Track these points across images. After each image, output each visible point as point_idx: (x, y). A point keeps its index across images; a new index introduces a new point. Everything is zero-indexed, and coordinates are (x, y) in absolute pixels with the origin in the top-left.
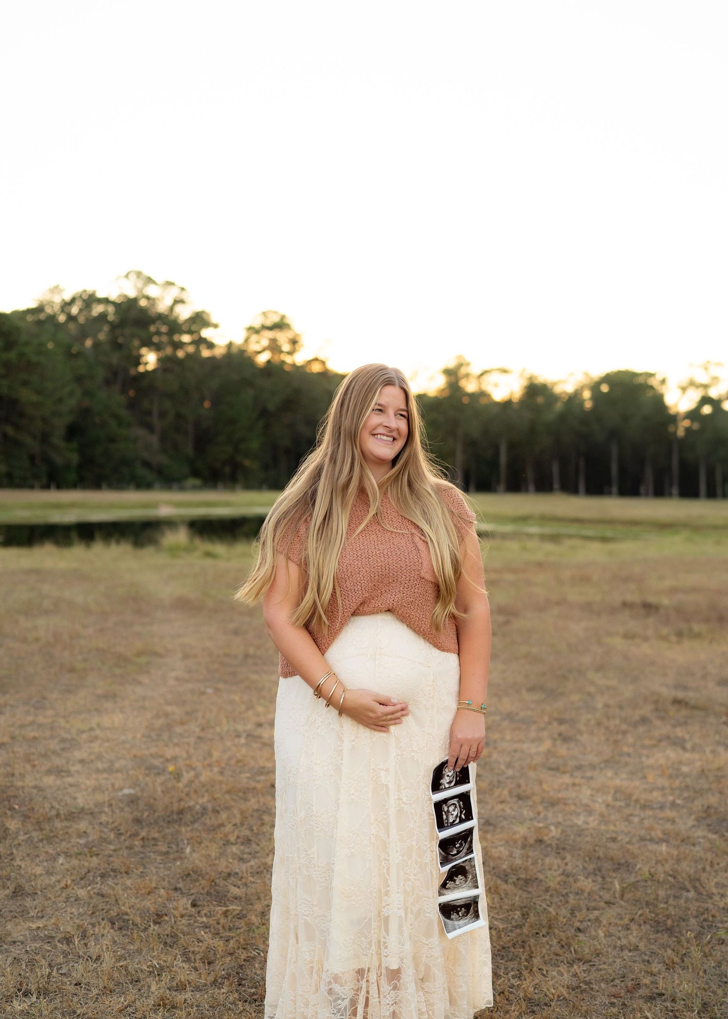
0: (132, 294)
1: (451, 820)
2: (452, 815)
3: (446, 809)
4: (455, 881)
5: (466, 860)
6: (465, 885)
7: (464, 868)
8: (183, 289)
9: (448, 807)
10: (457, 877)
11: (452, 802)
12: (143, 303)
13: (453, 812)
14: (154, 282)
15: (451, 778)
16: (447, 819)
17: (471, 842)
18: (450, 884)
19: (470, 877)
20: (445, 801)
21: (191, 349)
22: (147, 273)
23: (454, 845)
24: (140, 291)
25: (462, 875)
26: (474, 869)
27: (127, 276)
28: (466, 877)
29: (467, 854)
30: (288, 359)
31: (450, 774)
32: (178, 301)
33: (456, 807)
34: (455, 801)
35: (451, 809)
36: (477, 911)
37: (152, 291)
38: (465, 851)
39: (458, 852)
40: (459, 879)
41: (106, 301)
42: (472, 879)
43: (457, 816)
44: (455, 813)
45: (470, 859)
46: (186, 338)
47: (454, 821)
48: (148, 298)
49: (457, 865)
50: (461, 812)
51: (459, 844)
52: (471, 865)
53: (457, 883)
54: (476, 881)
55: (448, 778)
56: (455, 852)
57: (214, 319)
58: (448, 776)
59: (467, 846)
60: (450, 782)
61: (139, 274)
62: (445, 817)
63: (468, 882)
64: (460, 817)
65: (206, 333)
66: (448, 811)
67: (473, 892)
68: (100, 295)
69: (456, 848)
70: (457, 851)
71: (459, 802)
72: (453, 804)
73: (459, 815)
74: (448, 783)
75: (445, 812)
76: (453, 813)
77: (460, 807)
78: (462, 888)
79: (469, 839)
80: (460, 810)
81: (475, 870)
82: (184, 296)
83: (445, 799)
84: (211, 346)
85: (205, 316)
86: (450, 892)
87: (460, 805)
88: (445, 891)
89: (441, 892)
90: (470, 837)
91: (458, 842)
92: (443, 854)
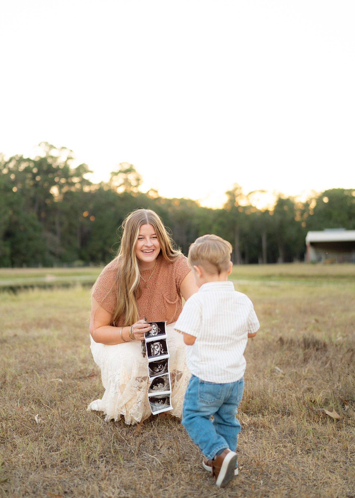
0: (43, 155)
1: (155, 353)
2: (156, 350)
3: (153, 347)
4: (158, 386)
5: (164, 375)
6: (163, 388)
7: (163, 380)
8: (71, 151)
9: (154, 346)
10: (159, 384)
11: (156, 343)
12: (50, 161)
13: (157, 349)
14: (55, 148)
15: (156, 331)
16: (153, 352)
17: (167, 366)
18: (155, 387)
19: (166, 384)
20: (152, 343)
21: (78, 186)
22: (50, 143)
23: (158, 367)
24: (47, 153)
26: (168, 380)
27: (39, 145)
28: (163, 384)
29: (164, 372)
30: (135, 190)
31: (155, 329)
32: (69, 158)
33: (158, 347)
34: (158, 343)
35: (156, 347)
36: (169, 402)
37: (54, 153)
38: (163, 370)
39: (160, 371)
40: (160, 385)
41: (29, 160)
42: (167, 385)
43: (159, 351)
44: (158, 350)
45: (166, 375)
46: (76, 180)
47: (157, 354)
48: (52, 157)
49: (158, 377)
50: (161, 350)
51: (160, 366)
52: (166, 378)
53: (159, 387)
54: (169, 387)
55: (154, 331)
56: (158, 370)
57: (90, 168)
58: (154, 329)
59: (165, 368)
60: (155, 333)
61: (46, 143)
62: (152, 351)
63: (164, 387)
64: (161, 352)
65: (86, 176)
66: (154, 348)
67: (167, 392)
68: (25, 157)
69: (158, 368)
70: (159, 370)
71: (160, 344)
72: (157, 345)
73: (160, 351)
74: (153, 333)
75: (152, 349)
76: (156, 349)
77: (161, 347)
78: (161, 390)
79: (166, 365)
80: (161, 349)
81: (169, 381)
82: (72, 155)
83: (152, 341)
84: (89, 183)
85: (85, 166)
86: (155, 392)
87: (160, 346)
88: (152, 391)
89: (150, 391)
90: (166, 363)
91: (159, 365)
92: (151, 371)
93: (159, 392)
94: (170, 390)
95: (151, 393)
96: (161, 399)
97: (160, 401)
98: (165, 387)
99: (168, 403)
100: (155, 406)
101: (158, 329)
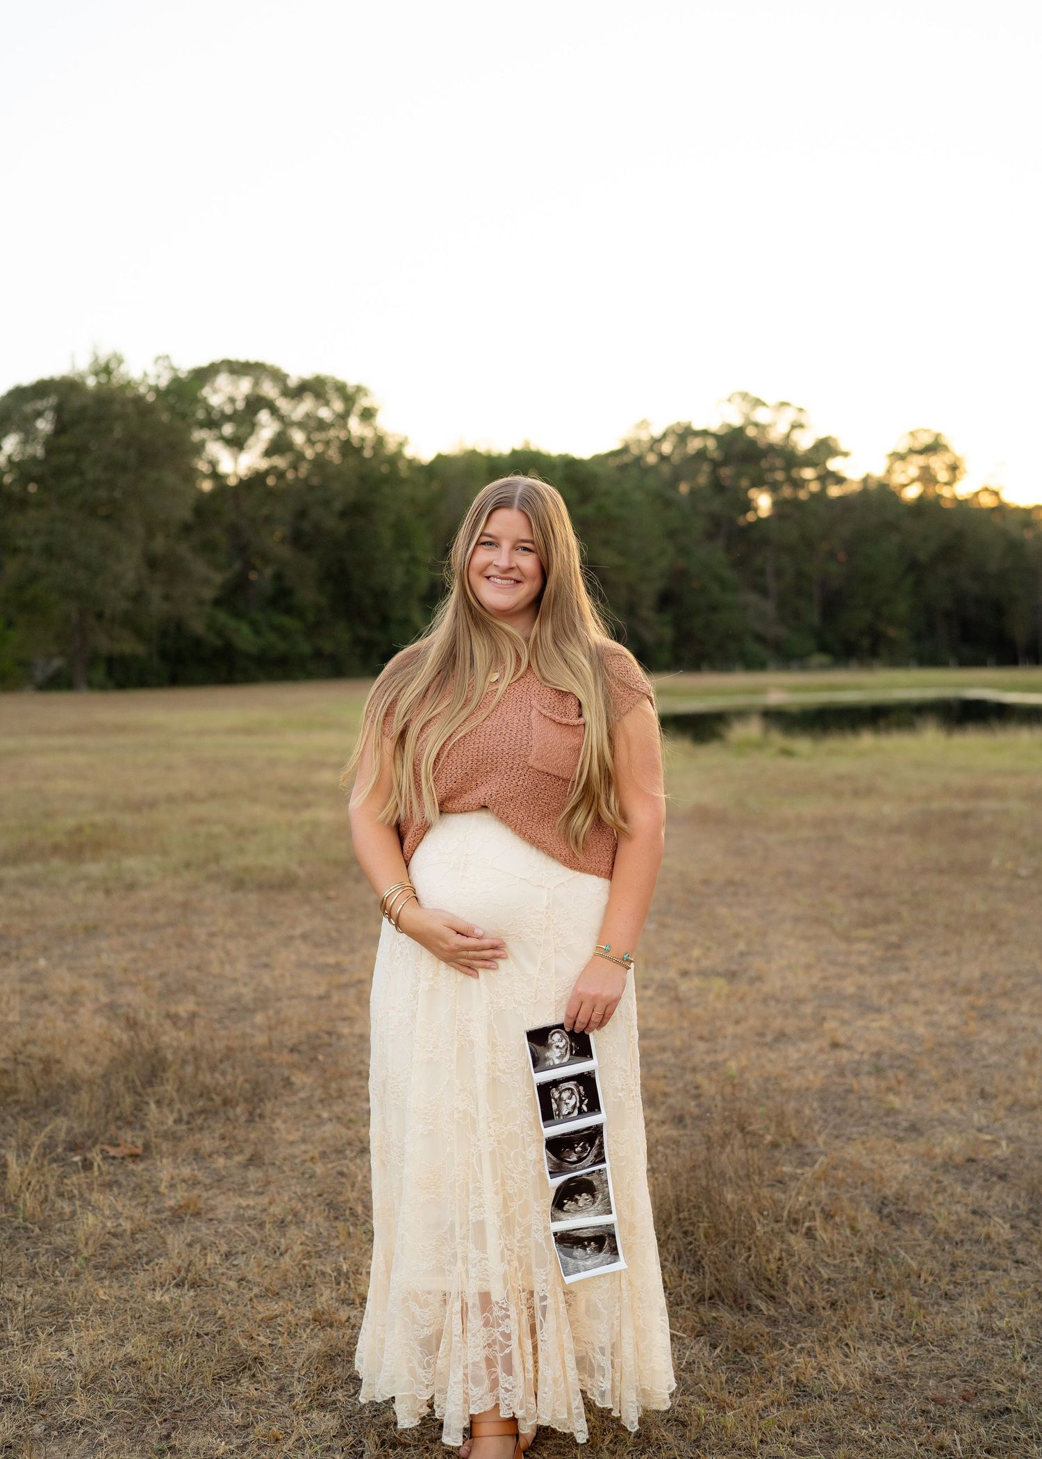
1: (565, 1112)
2: (566, 1104)
3: (557, 1096)
4: (576, 1201)
5: (594, 1172)
6: (592, 1209)
7: (590, 1183)
9: (560, 1093)
10: (580, 1195)
11: (566, 1085)
13: (569, 1099)
15: (563, 1051)
16: (559, 1109)
17: (601, 1146)
18: (569, 1205)
19: (600, 1197)
20: (555, 1083)
23: (573, 1149)
25: (588, 1193)
26: (605, 1185)
28: (593, 1196)
29: (594, 1164)
31: (561, 1045)
33: (573, 1093)
34: (571, 1084)
35: (565, 1095)
36: (615, 1248)
38: (591, 1158)
39: (580, 1160)
40: (583, 1198)
42: (602, 1200)
43: (574, 1107)
44: (572, 1102)
45: (600, 1170)
47: (569, 1113)
49: (576, 1177)
50: (581, 1102)
51: (581, 1147)
52: (601, 1180)
53: (581, 1204)
54: (609, 1204)
55: (558, 1050)
56: (574, 1158)
58: (558, 1047)
59: (594, 1151)
60: (562, 1057)
62: (555, 1106)
63: (596, 1204)
64: (580, 1109)
66: (560, 1098)
67: (604, 1220)
69: (575, 1152)
70: (578, 1157)
71: (577, 1087)
72: (569, 1089)
73: (578, 1105)
74: (558, 1058)
75: (556, 1100)
76: (568, 1101)
77: (580, 1094)
78: (588, 1212)
79: (597, 1142)
80: (580, 1098)
81: (607, 1187)
83: (555, 1080)
86: (569, 1218)
87: (579, 1092)
88: (562, 1215)
89: (557, 1215)
90: (598, 1138)
91: (578, 1144)
92: (555, 1159)
93: (582, 1220)
94: (611, 1213)
95: (559, 1220)
96: (590, 1239)
97: (589, 1244)
98: (599, 1206)
99: (614, 1250)
100: (575, 1258)
101: (571, 1046)
